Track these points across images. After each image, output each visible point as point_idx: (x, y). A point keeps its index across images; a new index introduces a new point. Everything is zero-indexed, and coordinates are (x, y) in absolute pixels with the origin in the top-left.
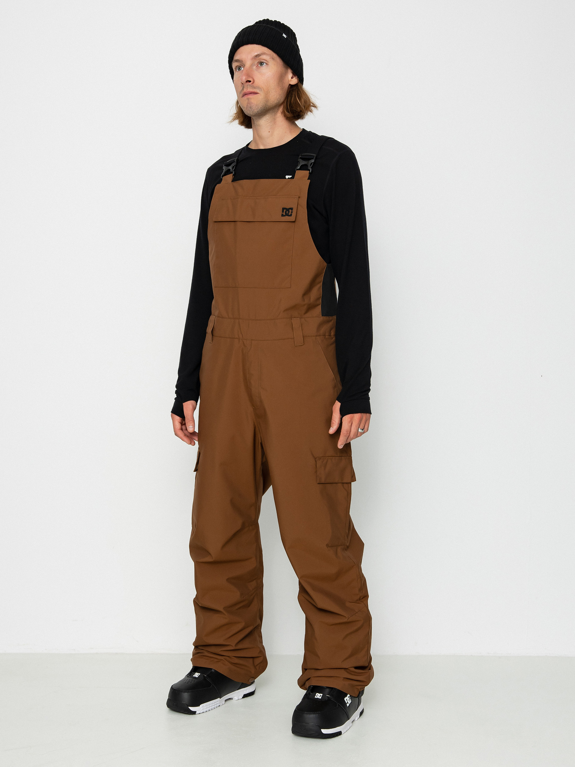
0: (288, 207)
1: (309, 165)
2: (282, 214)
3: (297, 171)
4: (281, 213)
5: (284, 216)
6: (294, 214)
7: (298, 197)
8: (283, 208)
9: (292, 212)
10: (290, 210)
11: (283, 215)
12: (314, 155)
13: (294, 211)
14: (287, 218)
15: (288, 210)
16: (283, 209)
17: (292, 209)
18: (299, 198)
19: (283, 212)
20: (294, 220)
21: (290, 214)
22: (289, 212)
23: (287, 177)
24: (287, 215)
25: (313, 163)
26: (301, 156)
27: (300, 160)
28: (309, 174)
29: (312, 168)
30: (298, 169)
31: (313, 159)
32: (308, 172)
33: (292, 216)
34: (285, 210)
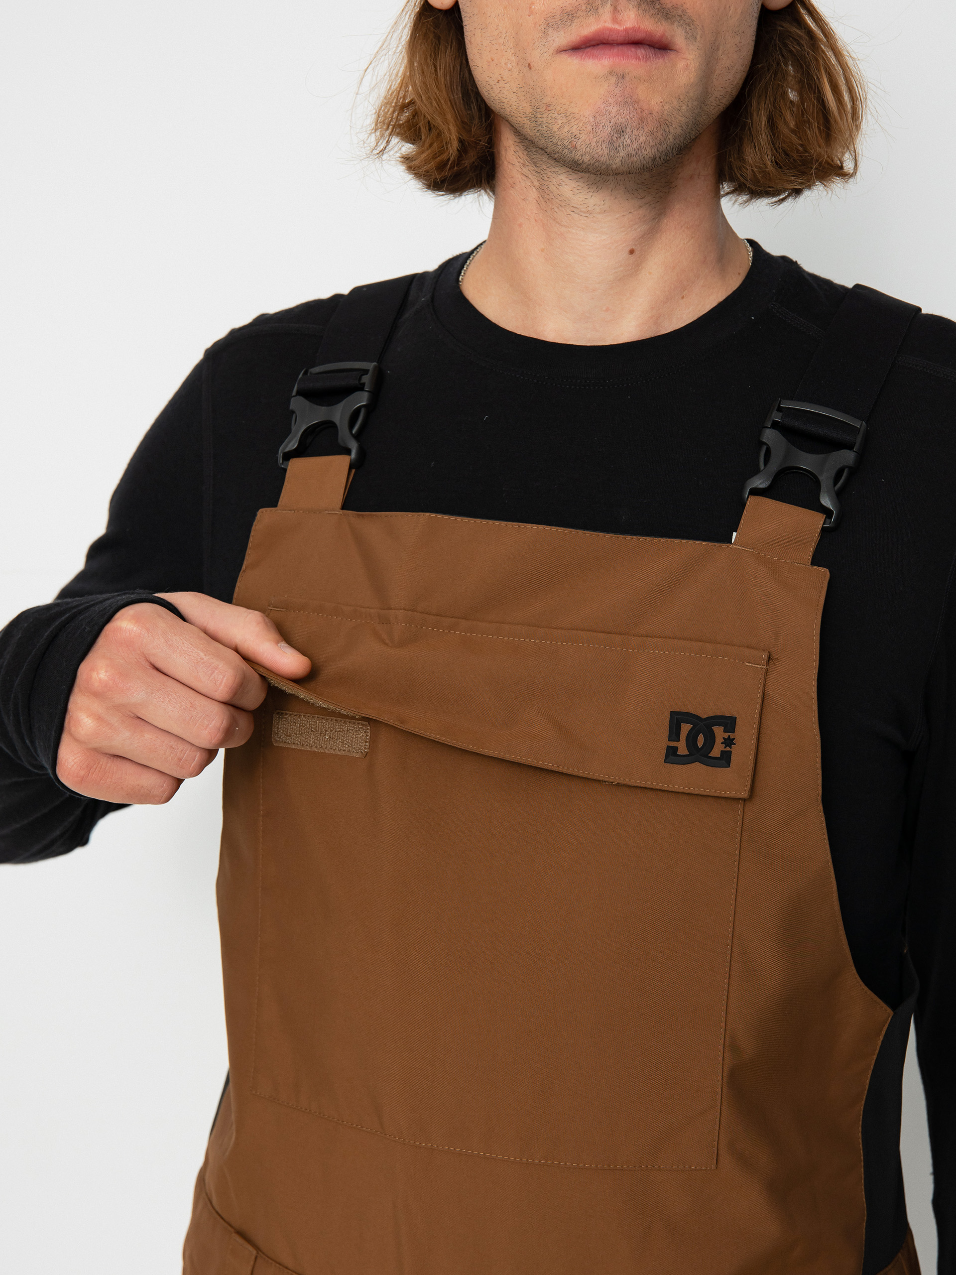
0: (704, 712)
1: (826, 479)
2: (669, 747)
3: (752, 502)
4: (663, 741)
5: (684, 760)
6: (742, 753)
7: (765, 656)
8: (673, 714)
9: (729, 742)
10: (719, 732)
11: (671, 755)
12: (857, 424)
13: (744, 736)
14: (696, 775)
15: (704, 725)
16: (677, 719)
17: (729, 723)
18: (769, 658)
19: (674, 733)
20: (745, 794)
21: (716, 752)
22: (711, 740)
24: (699, 755)
25: (849, 468)
26: (777, 417)
27: (770, 436)
28: (823, 529)
29: (839, 495)
30: (755, 492)
31: (850, 447)
32: (817, 521)
33: (728, 764)
34: (686, 728)
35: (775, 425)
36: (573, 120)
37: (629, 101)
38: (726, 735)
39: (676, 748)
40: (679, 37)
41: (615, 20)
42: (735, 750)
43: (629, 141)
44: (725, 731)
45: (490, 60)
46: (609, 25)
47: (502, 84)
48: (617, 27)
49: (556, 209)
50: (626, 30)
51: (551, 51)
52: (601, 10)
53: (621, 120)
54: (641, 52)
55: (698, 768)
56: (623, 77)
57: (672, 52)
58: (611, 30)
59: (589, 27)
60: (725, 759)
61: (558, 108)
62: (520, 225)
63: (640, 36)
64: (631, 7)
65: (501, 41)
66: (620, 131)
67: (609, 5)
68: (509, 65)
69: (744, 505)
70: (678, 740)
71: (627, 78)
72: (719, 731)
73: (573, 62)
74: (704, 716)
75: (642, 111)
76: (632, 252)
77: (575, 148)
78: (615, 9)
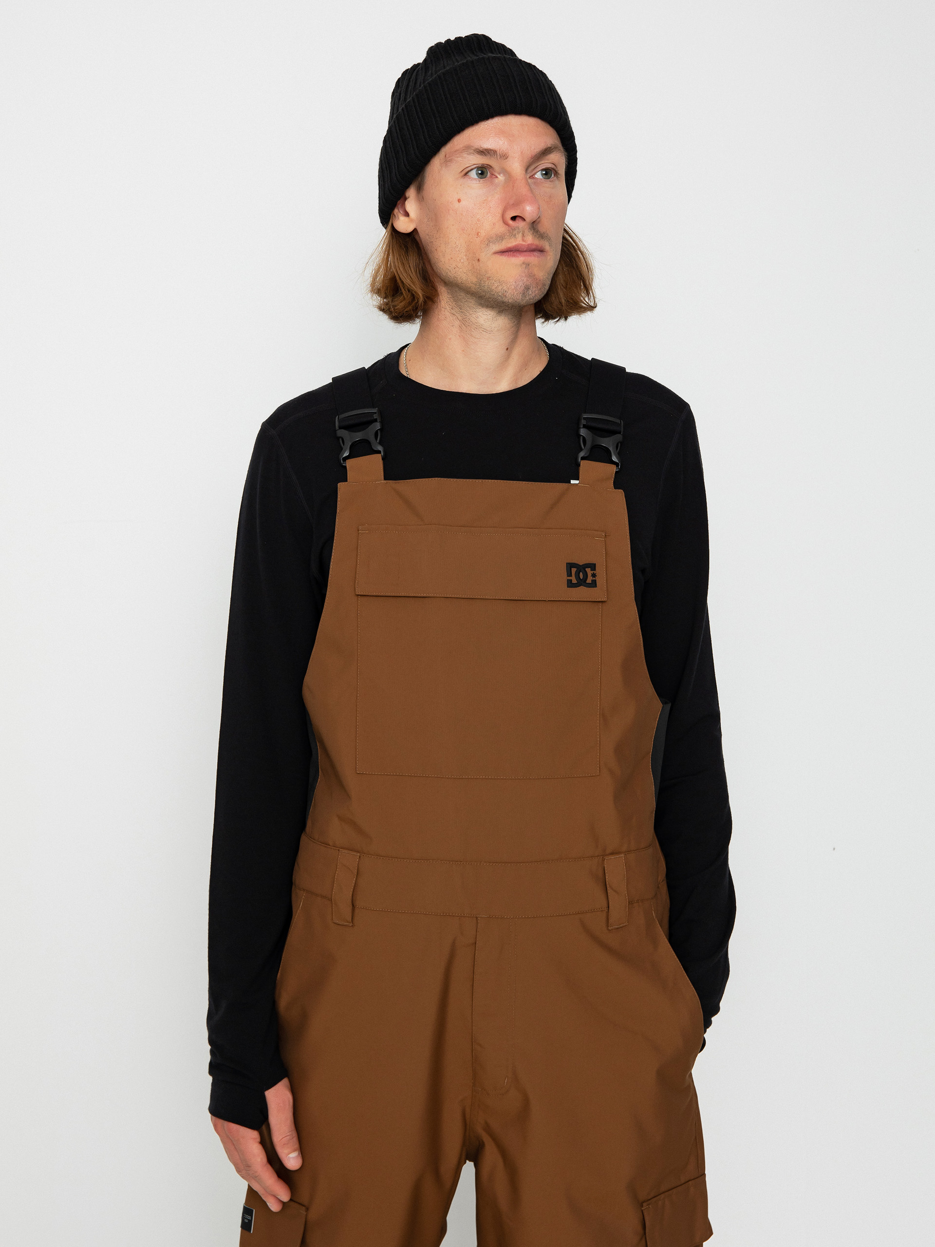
0: (581, 563)
1: (612, 449)
2: (568, 580)
4: (565, 578)
5: (576, 586)
6: (601, 580)
7: (604, 535)
8: (567, 563)
9: (594, 575)
11: (570, 584)
12: (617, 420)
13: (600, 571)
14: (582, 592)
15: (582, 568)
16: (570, 566)
17: (593, 566)
18: (606, 535)
19: (570, 574)
20: (604, 599)
21: (589, 581)
22: (586, 575)
23: (573, 482)
24: (582, 582)
25: (621, 443)
26: (583, 422)
27: (583, 432)
28: (616, 471)
29: (619, 455)
30: (583, 458)
31: (620, 433)
32: (613, 469)
33: (596, 586)
34: (574, 570)
35: (585, 426)
36: (504, 284)
37: (531, 275)
38: (592, 572)
39: (571, 580)
40: (547, 247)
41: (523, 240)
42: (597, 579)
43: (531, 293)
44: (591, 570)
45: (450, 258)
46: (521, 242)
47: (457, 269)
48: (524, 243)
49: (473, 330)
50: (528, 245)
51: (491, 253)
52: (517, 236)
53: (528, 283)
54: (536, 253)
55: (582, 589)
56: (529, 265)
57: (545, 253)
58: (522, 245)
59: (512, 243)
60: (594, 584)
61: (495, 279)
62: (450, 339)
63: (534, 247)
64: (530, 234)
65: (457, 250)
66: (527, 288)
67: (521, 234)
68: (462, 261)
69: (579, 465)
70: (571, 576)
71: (530, 265)
72: (588, 570)
73: (503, 259)
74: (581, 564)
75: (537, 280)
76: (507, 349)
77: (506, 296)
78: (523, 235)
